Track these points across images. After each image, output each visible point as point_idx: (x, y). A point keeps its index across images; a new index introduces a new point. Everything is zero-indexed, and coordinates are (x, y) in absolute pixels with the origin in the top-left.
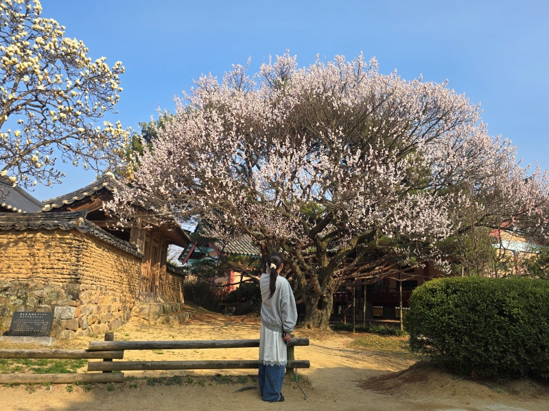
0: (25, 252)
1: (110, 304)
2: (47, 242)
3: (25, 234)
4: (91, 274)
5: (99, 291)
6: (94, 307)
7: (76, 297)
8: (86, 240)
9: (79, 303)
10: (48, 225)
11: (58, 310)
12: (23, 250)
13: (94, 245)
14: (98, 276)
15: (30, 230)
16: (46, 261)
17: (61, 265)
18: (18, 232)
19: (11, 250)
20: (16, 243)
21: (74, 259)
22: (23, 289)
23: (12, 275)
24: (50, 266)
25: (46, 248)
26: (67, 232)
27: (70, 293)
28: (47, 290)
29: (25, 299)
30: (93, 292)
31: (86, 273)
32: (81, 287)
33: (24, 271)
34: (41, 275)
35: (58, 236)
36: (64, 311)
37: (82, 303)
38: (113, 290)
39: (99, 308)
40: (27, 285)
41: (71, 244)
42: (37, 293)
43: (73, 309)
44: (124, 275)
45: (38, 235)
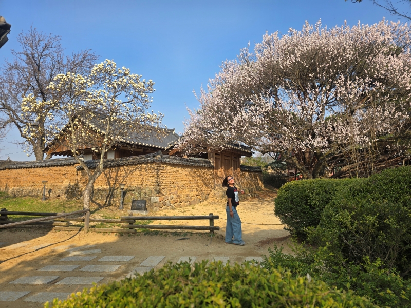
0: (139, 174)
1: (189, 193)
2: (146, 168)
3: (138, 166)
4: (169, 181)
5: (177, 188)
6: (175, 196)
7: (159, 192)
8: (162, 165)
9: (160, 195)
10: (145, 161)
11: (152, 198)
12: (137, 173)
13: (169, 167)
14: (175, 181)
15: (139, 163)
16: (146, 177)
17: (151, 178)
18: (136, 165)
19: (134, 173)
20: (136, 169)
21: (156, 175)
22: (139, 189)
23: (136, 184)
24: (147, 179)
25: (146, 171)
26: (152, 163)
27: (156, 191)
28: (147, 190)
29: (140, 194)
30: (171, 189)
31: (165, 181)
32: (161, 188)
33: (139, 182)
34: (145, 183)
35: (149, 165)
36: (154, 199)
37: (163, 195)
38: (189, 186)
39: (178, 196)
40: (140, 188)
41: (154, 168)
42: (144, 191)
43: (157, 198)
44: (197, 178)
45: (143, 165)
